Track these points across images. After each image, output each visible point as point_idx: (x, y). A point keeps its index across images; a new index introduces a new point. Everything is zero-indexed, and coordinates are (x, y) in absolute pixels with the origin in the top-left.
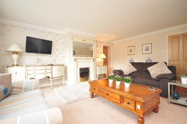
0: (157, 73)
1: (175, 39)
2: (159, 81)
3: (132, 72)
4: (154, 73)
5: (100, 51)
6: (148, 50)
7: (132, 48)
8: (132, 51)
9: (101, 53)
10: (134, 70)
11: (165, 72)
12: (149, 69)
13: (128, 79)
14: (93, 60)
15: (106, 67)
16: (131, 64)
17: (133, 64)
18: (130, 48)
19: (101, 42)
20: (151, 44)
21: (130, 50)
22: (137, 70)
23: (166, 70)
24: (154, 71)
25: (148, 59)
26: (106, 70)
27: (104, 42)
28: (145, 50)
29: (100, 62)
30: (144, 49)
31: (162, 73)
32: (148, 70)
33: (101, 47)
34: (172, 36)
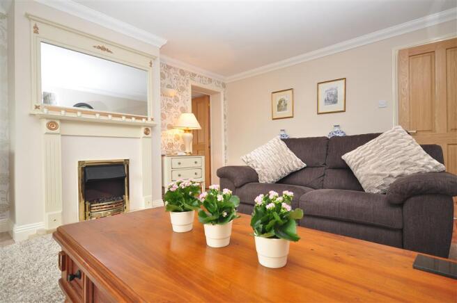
0: (387, 172)
1: (420, 59)
2: (401, 205)
3: (289, 171)
4: (375, 172)
5: (180, 104)
6: (335, 102)
7: (287, 96)
8: (286, 105)
9: (183, 111)
10: (296, 163)
11: (416, 165)
12: (350, 157)
13: (279, 206)
14: (147, 129)
15: (201, 160)
16: (284, 145)
17: (291, 143)
18: (278, 97)
19: (183, 73)
20: (343, 81)
21: (280, 102)
22: (305, 165)
23: (420, 159)
24: (372, 166)
25: (337, 129)
26: (198, 171)
27: (194, 75)
28: (327, 101)
29: (180, 142)
30: (323, 96)
31: (408, 172)
32: (344, 161)
33: (183, 89)
34: (411, 50)
